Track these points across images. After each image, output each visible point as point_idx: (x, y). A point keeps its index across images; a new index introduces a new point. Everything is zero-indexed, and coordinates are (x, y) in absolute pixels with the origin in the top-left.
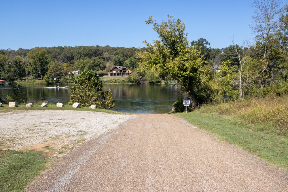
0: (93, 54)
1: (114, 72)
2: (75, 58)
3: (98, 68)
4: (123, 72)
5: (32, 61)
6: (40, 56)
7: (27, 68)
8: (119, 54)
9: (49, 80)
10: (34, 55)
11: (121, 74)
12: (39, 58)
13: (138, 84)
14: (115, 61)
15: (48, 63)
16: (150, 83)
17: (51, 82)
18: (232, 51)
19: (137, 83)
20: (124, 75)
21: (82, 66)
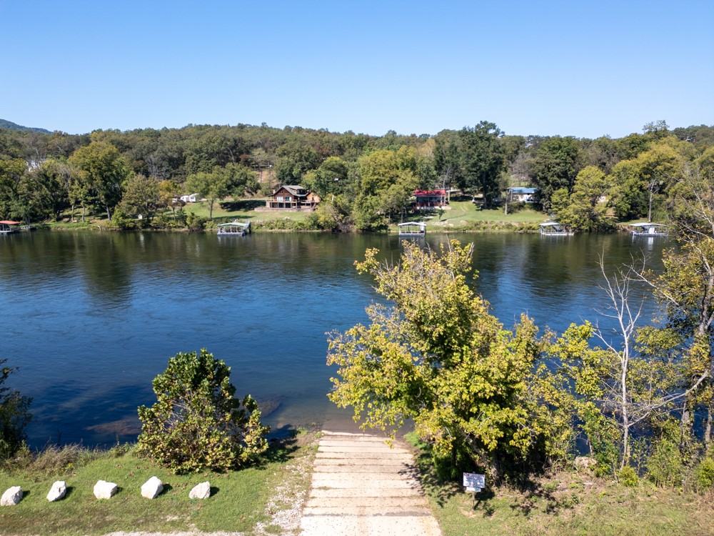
0: (228, 151)
1: (280, 199)
2: (187, 160)
3: (241, 191)
4: (300, 201)
5: (82, 175)
6: (101, 163)
7: (72, 190)
8: (289, 152)
9: (126, 220)
10: (87, 160)
11: (295, 204)
12: (99, 169)
13: (336, 230)
14: (282, 171)
15: (123, 178)
16: (363, 230)
17: (131, 225)
18: (555, 151)
19: (333, 230)
20: (302, 207)
21: (202, 188)
